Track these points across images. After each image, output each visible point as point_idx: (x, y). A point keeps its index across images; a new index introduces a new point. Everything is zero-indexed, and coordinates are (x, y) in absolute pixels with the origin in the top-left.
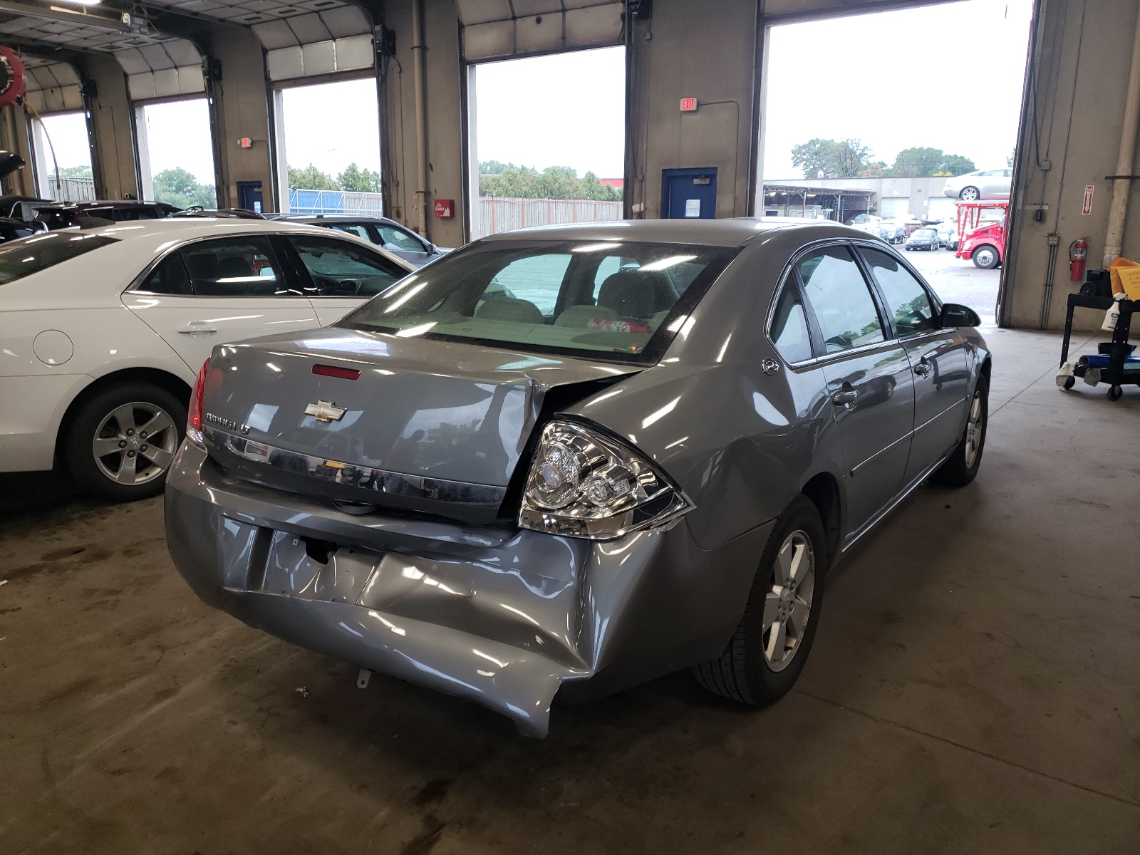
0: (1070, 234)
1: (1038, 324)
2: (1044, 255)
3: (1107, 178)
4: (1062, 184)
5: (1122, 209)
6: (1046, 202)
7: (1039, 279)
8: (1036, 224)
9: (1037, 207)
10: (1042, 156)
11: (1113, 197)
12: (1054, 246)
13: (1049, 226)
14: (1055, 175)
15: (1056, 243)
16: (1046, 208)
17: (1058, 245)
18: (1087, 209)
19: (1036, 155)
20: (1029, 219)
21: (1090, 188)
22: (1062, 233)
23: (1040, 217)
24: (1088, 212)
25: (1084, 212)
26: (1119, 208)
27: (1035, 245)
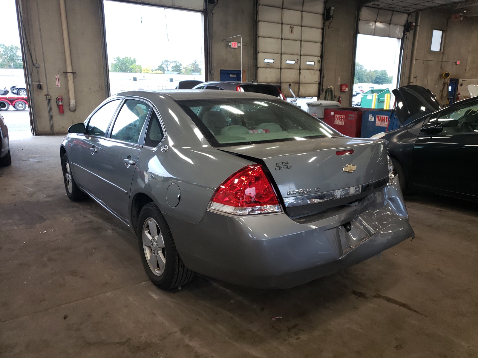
0: (54, 96)
1: (50, 132)
2: (45, 103)
3: (64, 72)
4: (46, 75)
5: (73, 85)
6: (41, 81)
7: (46, 114)
8: (39, 90)
9: (38, 83)
10: (35, 62)
11: (68, 80)
12: (49, 100)
13: (45, 91)
14: (42, 70)
15: (50, 98)
16: (42, 83)
17: (51, 99)
18: (58, 84)
19: (31, 60)
20: (36, 88)
21: (57, 76)
22: (50, 94)
23: (40, 87)
24: (59, 86)
25: (57, 86)
26: (72, 84)
27: (40, 99)
